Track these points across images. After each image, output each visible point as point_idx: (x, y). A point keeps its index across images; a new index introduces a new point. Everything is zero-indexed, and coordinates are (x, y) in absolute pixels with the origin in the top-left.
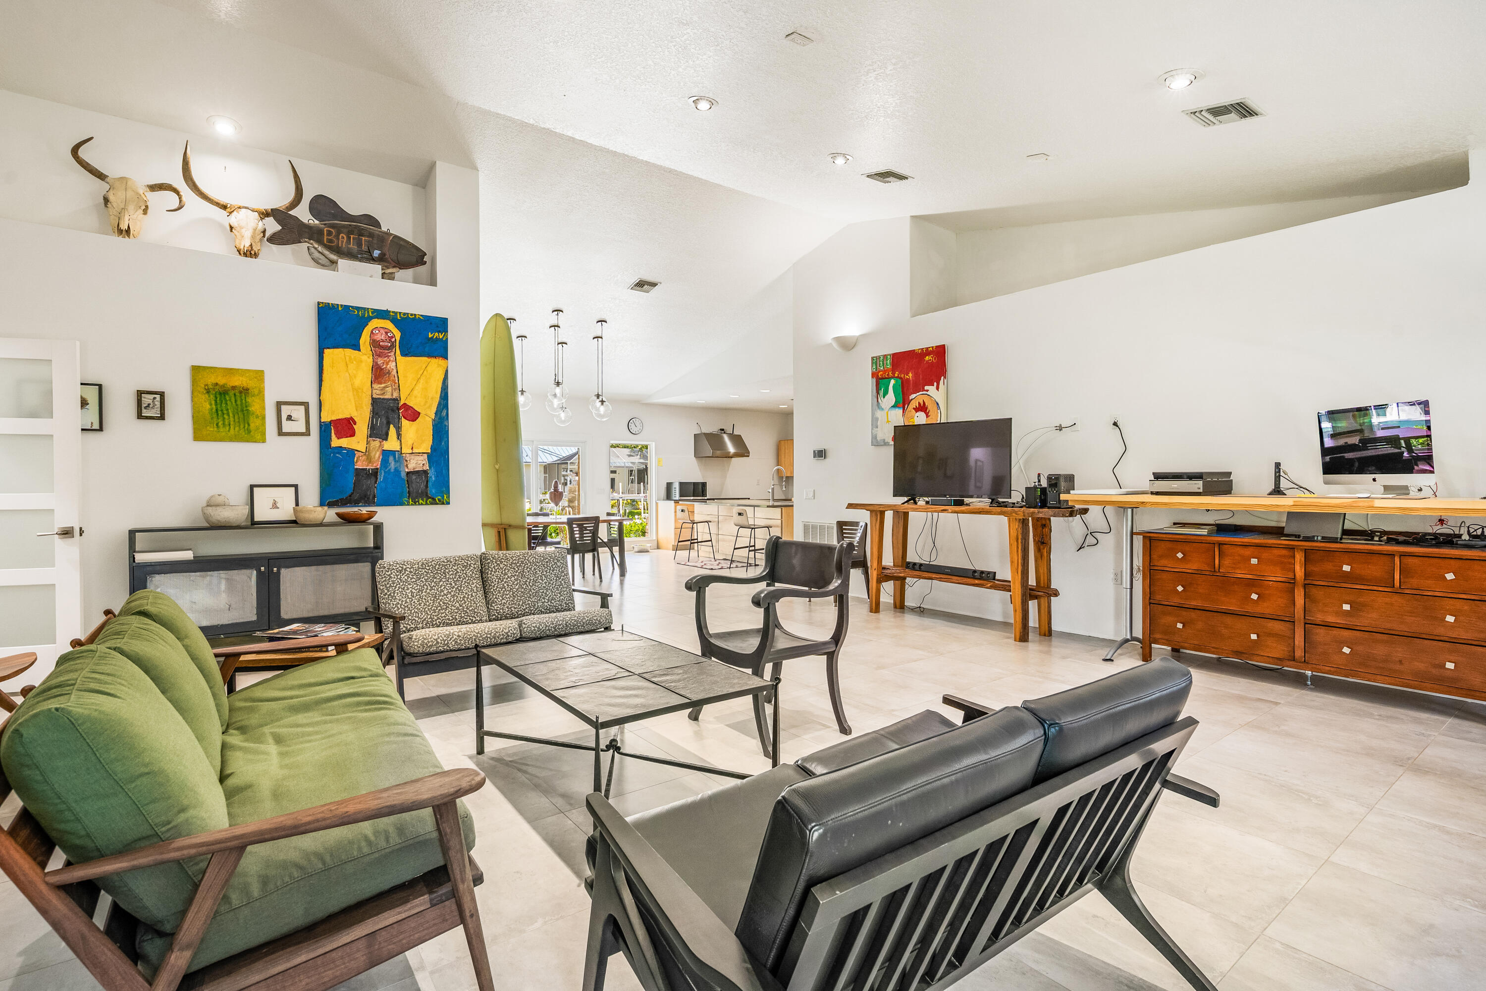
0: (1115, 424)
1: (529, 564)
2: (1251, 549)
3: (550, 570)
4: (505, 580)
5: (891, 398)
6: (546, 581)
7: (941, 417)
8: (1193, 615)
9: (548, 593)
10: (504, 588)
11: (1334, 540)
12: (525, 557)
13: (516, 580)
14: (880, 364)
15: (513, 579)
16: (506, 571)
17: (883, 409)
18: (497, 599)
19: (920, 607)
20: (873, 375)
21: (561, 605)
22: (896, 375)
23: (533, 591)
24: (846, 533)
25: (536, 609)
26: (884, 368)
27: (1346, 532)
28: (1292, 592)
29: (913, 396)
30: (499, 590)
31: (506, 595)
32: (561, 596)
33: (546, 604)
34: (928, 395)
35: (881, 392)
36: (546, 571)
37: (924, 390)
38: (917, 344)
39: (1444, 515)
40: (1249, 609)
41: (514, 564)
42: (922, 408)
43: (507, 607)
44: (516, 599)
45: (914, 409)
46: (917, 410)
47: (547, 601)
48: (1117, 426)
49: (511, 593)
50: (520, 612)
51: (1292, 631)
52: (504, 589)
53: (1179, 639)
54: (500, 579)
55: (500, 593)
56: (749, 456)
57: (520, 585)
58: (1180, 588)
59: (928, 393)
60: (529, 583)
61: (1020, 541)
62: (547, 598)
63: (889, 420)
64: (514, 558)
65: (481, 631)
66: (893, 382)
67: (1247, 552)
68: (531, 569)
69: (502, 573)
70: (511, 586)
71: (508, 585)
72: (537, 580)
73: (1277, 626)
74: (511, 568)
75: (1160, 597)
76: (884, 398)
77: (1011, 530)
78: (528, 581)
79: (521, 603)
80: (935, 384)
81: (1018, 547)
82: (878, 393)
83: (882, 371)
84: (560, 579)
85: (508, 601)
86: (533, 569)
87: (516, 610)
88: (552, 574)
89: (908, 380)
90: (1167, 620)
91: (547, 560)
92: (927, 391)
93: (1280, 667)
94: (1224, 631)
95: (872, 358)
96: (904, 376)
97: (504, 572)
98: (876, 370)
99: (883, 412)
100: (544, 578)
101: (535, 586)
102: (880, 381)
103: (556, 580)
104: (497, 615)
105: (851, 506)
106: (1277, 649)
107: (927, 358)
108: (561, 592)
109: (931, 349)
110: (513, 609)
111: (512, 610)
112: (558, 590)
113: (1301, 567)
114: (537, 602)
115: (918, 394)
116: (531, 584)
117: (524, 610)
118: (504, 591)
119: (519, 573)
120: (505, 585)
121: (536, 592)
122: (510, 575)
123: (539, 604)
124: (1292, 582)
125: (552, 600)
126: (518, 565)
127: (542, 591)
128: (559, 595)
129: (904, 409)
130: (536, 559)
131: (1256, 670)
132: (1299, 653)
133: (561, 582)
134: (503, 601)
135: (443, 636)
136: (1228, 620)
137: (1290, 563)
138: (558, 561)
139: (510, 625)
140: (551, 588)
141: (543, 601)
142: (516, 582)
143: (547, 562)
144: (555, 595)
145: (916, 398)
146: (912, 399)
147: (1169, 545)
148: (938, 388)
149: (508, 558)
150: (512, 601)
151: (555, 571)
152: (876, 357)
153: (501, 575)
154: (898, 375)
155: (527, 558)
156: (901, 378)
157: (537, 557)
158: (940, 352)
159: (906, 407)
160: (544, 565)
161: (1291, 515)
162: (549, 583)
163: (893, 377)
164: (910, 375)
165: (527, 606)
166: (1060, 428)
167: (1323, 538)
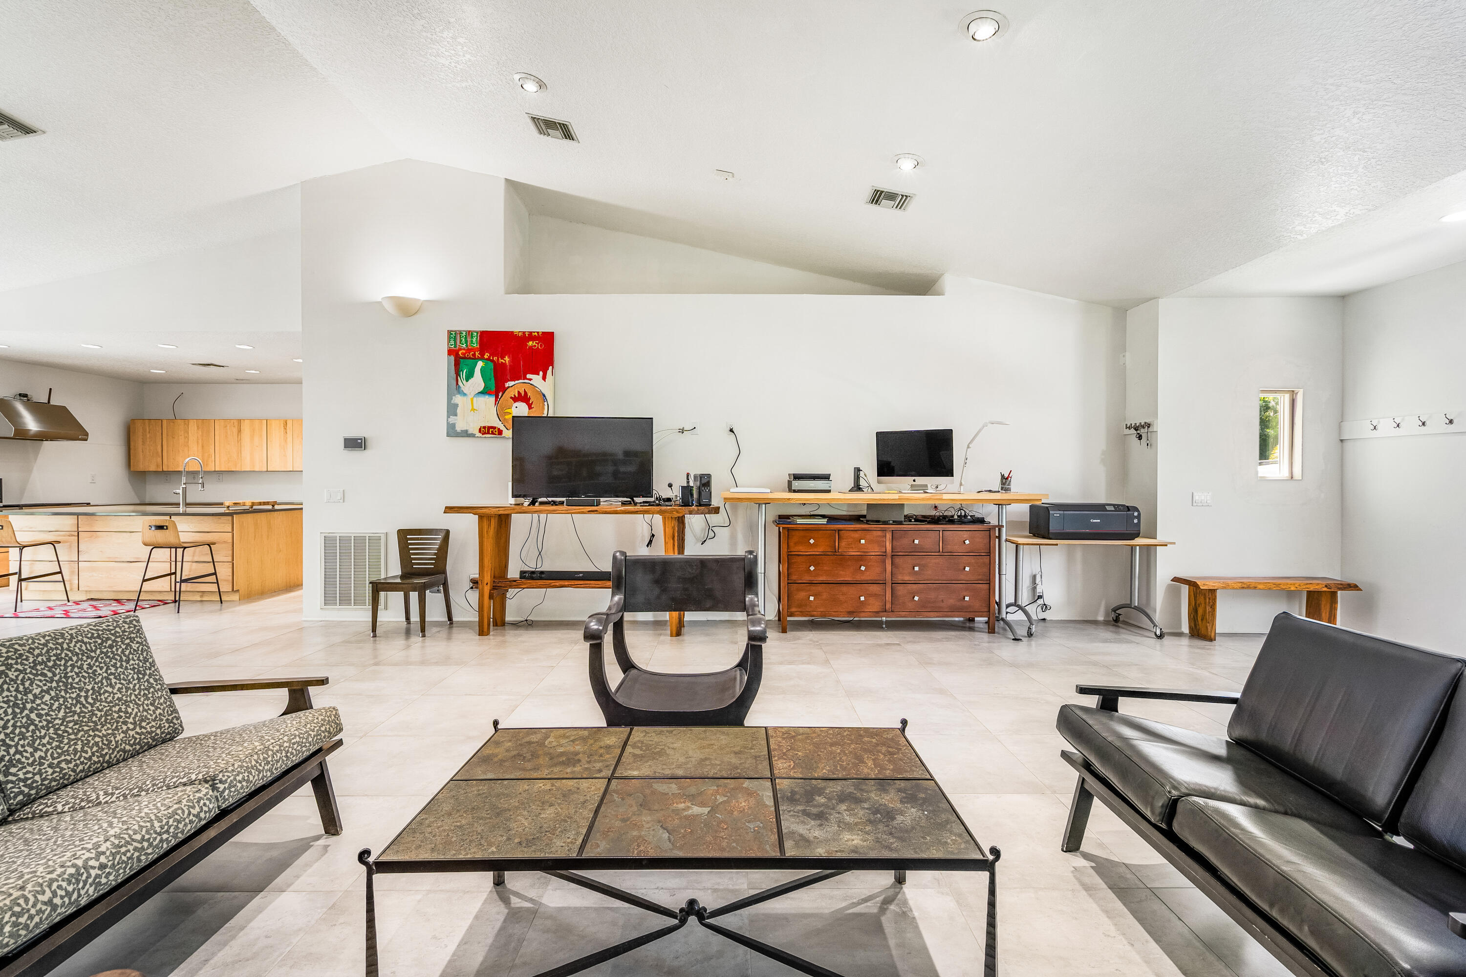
0: (731, 430)
1: (75, 658)
2: (859, 532)
3: (121, 660)
4: (29, 706)
5: (477, 382)
6: (119, 686)
7: (552, 410)
8: (820, 588)
9: (130, 710)
10: (32, 722)
11: (900, 523)
12: (61, 644)
13: (56, 698)
14: (461, 341)
15: (47, 698)
16: (27, 684)
17: (465, 395)
18: (21, 753)
19: (526, 620)
20: (450, 352)
21: (160, 727)
22: (486, 357)
23: (99, 714)
24: (411, 544)
25: (114, 750)
26: (467, 346)
27: (908, 518)
28: (884, 562)
29: (511, 383)
30: (21, 733)
31: (41, 738)
32: (157, 708)
33: (131, 733)
34: (531, 384)
35: (464, 374)
36: (114, 666)
37: (525, 378)
38: (518, 326)
39: (937, 503)
40: (859, 578)
41: (40, 664)
42: (523, 398)
43: (50, 766)
44: (66, 741)
45: (511, 398)
46: (515, 399)
47: (131, 726)
48: (733, 432)
49: (51, 731)
50: (81, 767)
51: (884, 591)
52: (32, 727)
53: (810, 609)
54: (16, 705)
55: (24, 738)
56: (86, 440)
57: (66, 707)
58: (812, 568)
59: (531, 382)
60: (86, 697)
61: (676, 538)
62: (131, 720)
63: (475, 407)
64: (37, 652)
65: (147, 832)
66: (480, 364)
67: (856, 535)
68: (81, 667)
69: (17, 690)
70: (47, 714)
71: (39, 716)
72: (100, 688)
73: (875, 588)
74: (36, 675)
75: (796, 577)
76: (467, 381)
77: (667, 529)
78: (83, 694)
79: (79, 747)
80: (541, 373)
81: (674, 545)
82: (457, 374)
83: (464, 349)
84: (144, 675)
85: (47, 750)
86: (85, 667)
87: (71, 766)
88: (126, 668)
89: (504, 364)
90: (802, 595)
91: (110, 642)
92: (530, 380)
93: (852, 619)
94: (842, 598)
95: (449, 332)
96: (498, 359)
97: (21, 688)
98: (455, 346)
99: (465, 398)
100: (113, 681)
101: (101, 701)
102: (462, 360)
103: (139, 679)
104: (26, 790)
105: (449, 510)
106: (875, 606)
107: (530, 343)
108: (154, 701)
109: (536, 334)
110: (63, 765)
111: (62, 769)
112: (148, 699)
113: (890, 544)
114: (113, 734)
115: (516, 382)
116: (90, 700)
117: (90, 759)
118: (33, 732)
119: (58, 682)
120: (33, 716)
121: (106, 715)
122: (37, 691)
123: (118, 738)
124: (884, 555)
125: (142, 720)
126: (50, 664)
127: (117, 708)
128: (152, 708)
129: (497, 397)
130: (85, 643)
131: (838, 624)
132: (888, 606)
133: (148, 681)
134: (37, 755)
135: (64, 884)
136: (844, 589)
137: (883, 541)
138: (132, 640)
139: (198, 795)
140: (133, 697)
141: (125, 728)
142: (56, 704)
143: (111, 647)
144: (144, 710)
145: (514, 386)
146: (509, 387)
147: (802, 533)
148: (544, 378)
149: (21, 655)
150: (58, 747)
151: (132, 662)
152: (455, 331)
153: (16, 697)
154: (489, 357)
155: (65, 646)
156: (492, 361)
157: (85, 640)
158: (548, 338)
159: (500, 395)
160: (106, 653)
161: (870, 506)
162: (127, 689)
163: (482, 358)
164: (507, 359)
165: (95, 749)
166: (682, 431)
167: (894, 521)
